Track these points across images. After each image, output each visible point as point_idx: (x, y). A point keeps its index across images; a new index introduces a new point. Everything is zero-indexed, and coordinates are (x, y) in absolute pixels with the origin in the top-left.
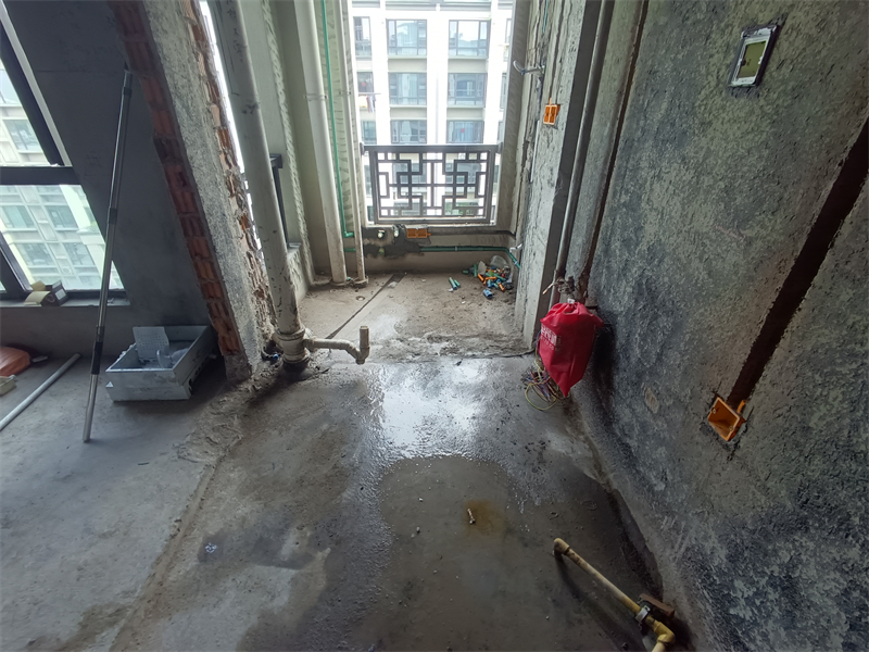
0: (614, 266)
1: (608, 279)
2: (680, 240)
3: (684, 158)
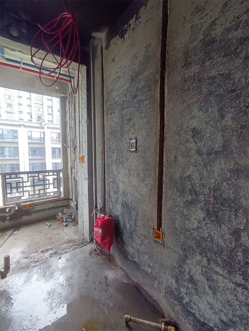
0: (113, 200)
1: (112, 205)
2: (130, 188)
3: (125, 167)
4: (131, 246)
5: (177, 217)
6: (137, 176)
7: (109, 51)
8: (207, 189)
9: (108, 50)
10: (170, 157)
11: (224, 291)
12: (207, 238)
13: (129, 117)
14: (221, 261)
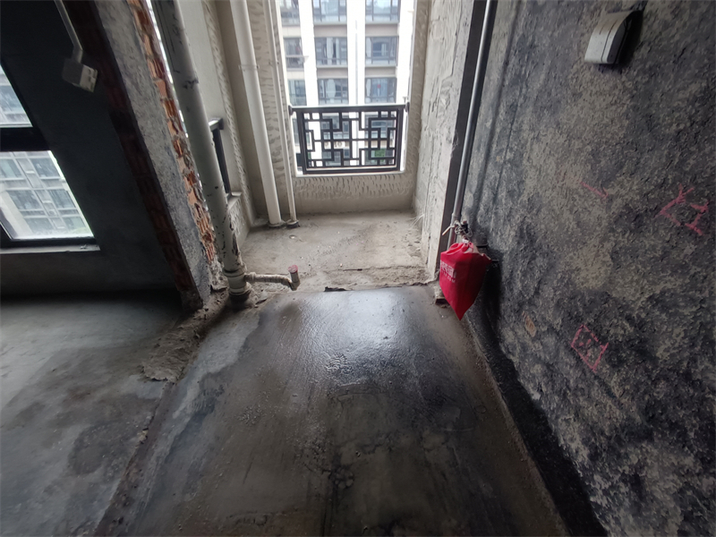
0: (501, 212)
1: (496, 223)
2: (554, 194)
3: (558, 124)
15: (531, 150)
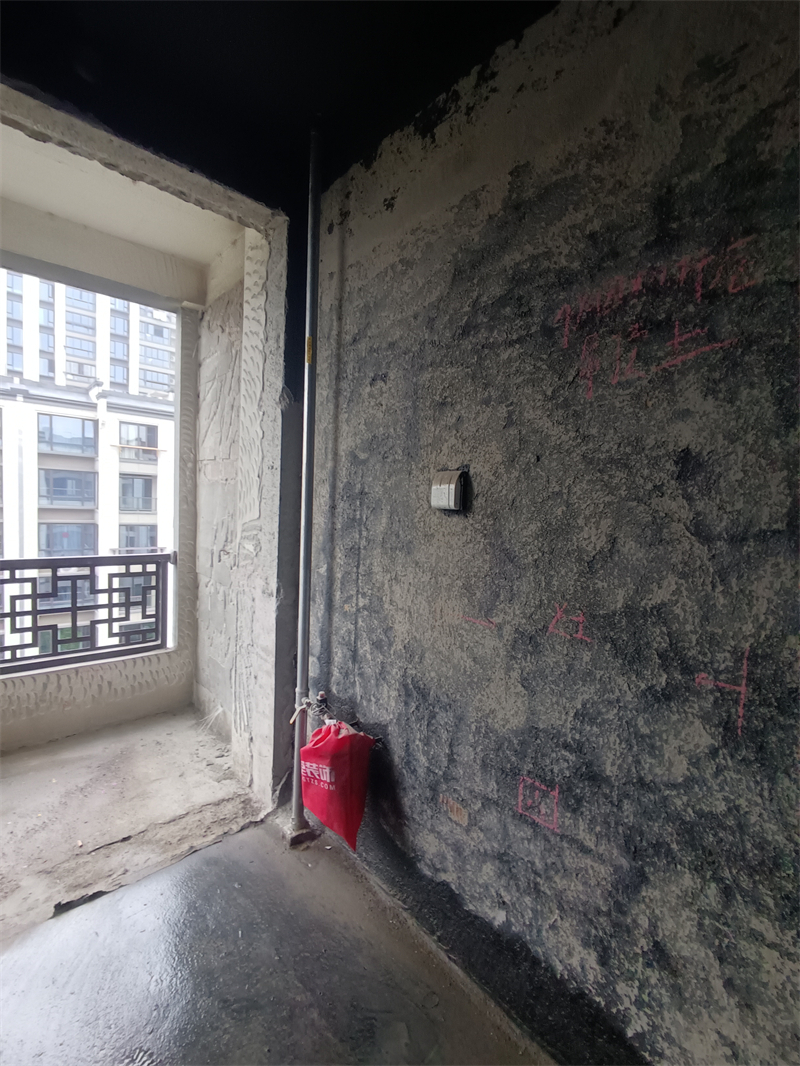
0: (368, 671)
1: (364, 687)
2: (436, 634)
3: (417, 563)
4: (432, 830)
5: (612, 739)
6: (462, 595)
7: (374, 173)
8: (728, 655)
9: (371, 171)
10: (593, 539)
11: (783, 999)
12: (724, 816)
13: (441, 396)
14: (774, 898)
15: (392, 592)
